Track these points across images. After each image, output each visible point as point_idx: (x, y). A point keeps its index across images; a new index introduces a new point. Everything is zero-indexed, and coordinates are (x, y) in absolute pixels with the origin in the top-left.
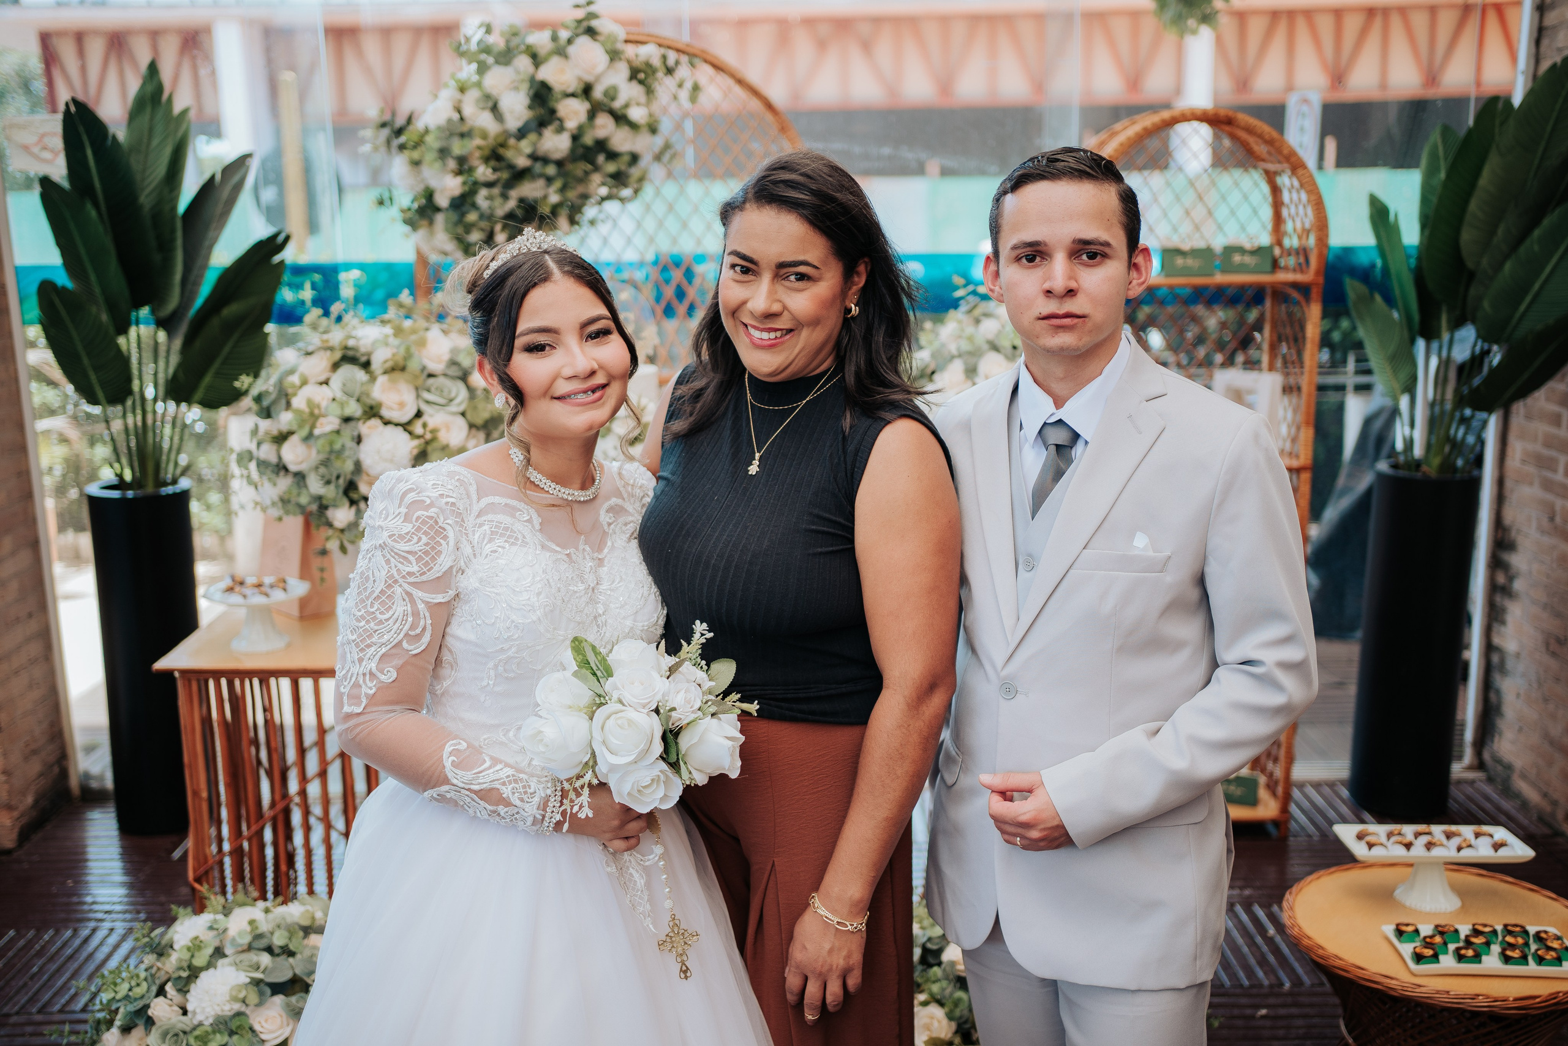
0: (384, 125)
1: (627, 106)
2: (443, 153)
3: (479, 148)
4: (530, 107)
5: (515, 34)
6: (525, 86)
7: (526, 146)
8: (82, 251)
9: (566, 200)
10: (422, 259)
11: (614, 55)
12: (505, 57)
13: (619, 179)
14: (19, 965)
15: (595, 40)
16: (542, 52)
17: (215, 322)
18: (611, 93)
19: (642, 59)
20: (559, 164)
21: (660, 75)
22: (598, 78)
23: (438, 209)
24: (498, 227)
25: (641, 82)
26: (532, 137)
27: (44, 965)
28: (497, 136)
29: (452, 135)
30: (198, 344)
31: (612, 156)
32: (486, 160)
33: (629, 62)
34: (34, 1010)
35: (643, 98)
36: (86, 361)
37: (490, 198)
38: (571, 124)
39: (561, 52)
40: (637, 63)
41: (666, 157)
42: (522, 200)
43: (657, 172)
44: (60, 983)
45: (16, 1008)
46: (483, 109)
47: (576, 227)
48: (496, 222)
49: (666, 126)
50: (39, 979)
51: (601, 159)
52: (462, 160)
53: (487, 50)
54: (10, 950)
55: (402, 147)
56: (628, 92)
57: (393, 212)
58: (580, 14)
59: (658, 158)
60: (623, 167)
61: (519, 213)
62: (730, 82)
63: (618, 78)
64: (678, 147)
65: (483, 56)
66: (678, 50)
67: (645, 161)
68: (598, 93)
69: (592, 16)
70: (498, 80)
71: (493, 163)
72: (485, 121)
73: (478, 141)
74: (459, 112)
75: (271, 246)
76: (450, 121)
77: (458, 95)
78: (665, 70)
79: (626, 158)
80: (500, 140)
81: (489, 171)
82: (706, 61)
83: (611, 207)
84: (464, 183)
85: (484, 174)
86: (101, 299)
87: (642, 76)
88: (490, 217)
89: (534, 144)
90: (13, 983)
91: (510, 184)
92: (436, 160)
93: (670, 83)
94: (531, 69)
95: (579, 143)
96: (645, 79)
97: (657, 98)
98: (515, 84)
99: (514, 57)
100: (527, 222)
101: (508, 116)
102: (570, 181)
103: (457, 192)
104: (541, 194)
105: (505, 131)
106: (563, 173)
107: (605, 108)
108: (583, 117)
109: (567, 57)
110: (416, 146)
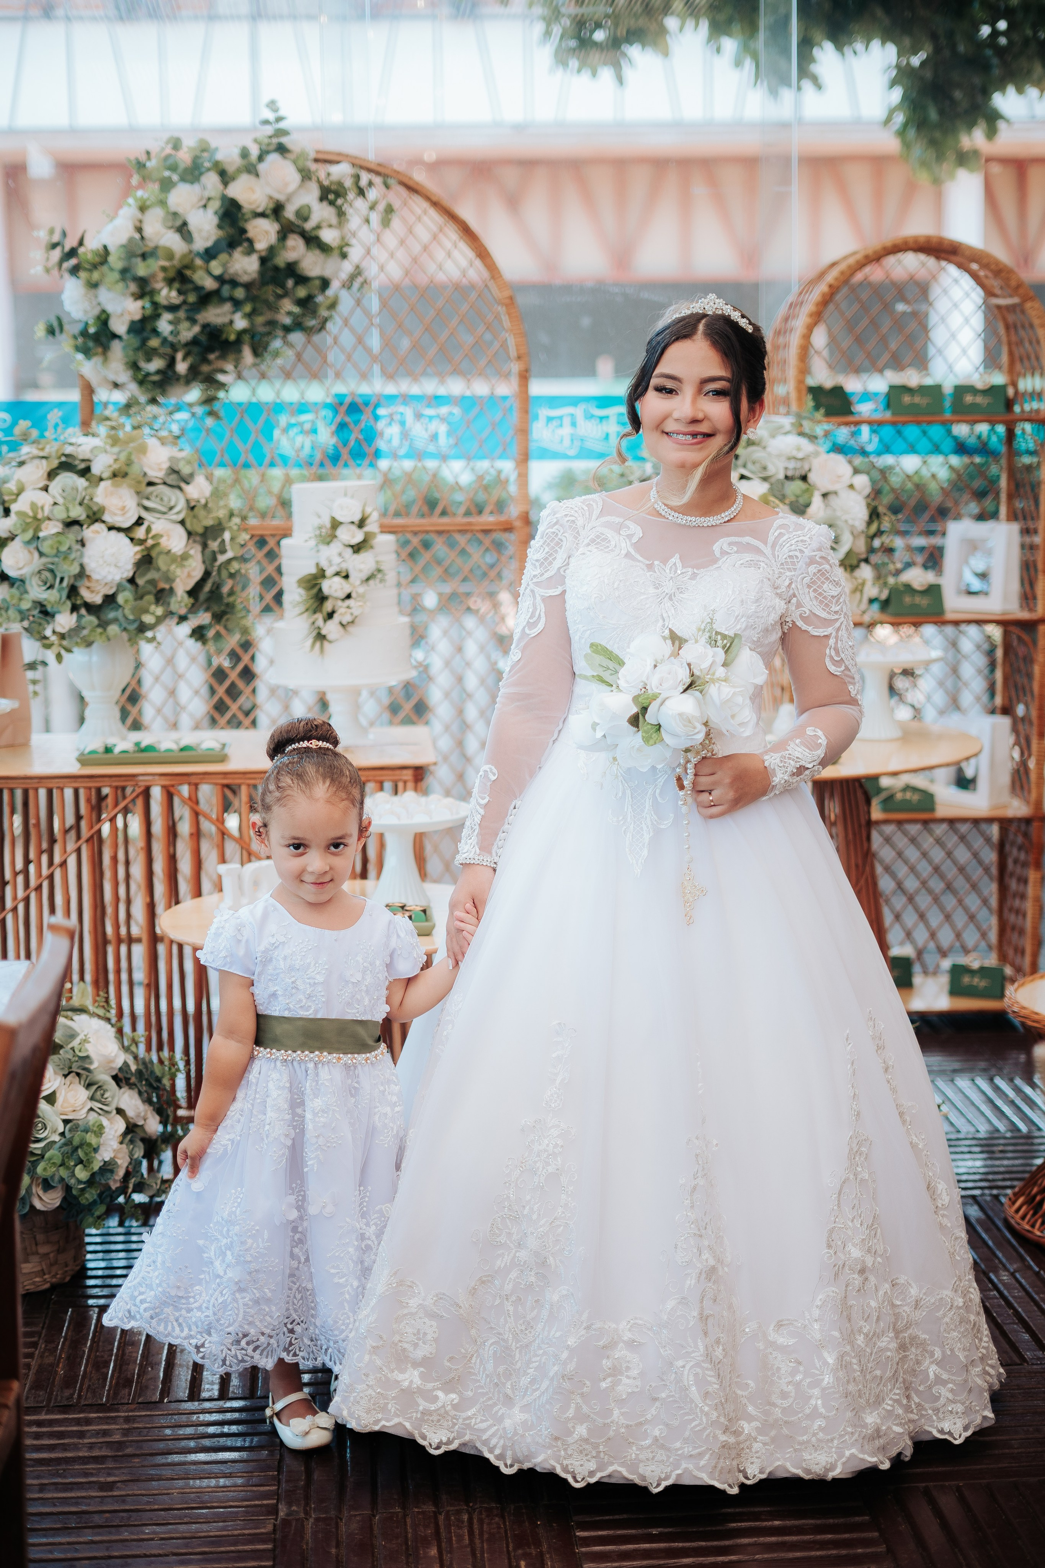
0: (54, 246)
1: (318, 227)
2: (125, 273)
3: (164, 269)
4: (220, 227)
5: (203, 150)
6: (216, 205)
7: (216, 267)
9: (252, 327)
10: (88, 389)
11: (306, 175)
12: (192, 174)
13: (307, 305)
15: (285, 158)
16: (231, 169)
18: (303, 214)
19: (334, 177)
20: (248, 286)
21: (351, 196)
22: (289, 197)
23: (115, 336)
24: (179, 356)
25: (332, 203)
26: (223, 257)
28: (184, 256)
29: (133, 254)
31: (302, 280)
32: (170, 282)
33: (319, 181)
35: (334, 220)
37: (175, 323)
38: (261, 245)
39: (251, 169)
40: (326, 183)
41: (356, 285)
43: (346, 297)
46: (171, 227)
47: (258, 360)
48: (176, 351)
49: (355, 253)
51: (290, 283)
52: (143, 282)
53: (173, 168)
55: (76, 270)
56: (321, 213)
58: (269, 130)
60: (313, 293)
61: (203, 339)
62: (425, 205)
63: (310, 197)
64: (367, 274)
65: (167, 173)
66: (370, 170)
67: (334, 288)
68: (289, 213)
69: (283, 132)
70: (184, 197)
71: (176, 285)
72: (173, 241)
73: (162, 262)
74: (139, 230)
76: (131, 240)
77: (139, 215)
78: (356, 190)
79: (317, 283)
80: (186, 261)
81: (174, 294)
82: (400, 182)
83: (297, 337)
84: (144, 307)
85: (168, 297)
87: (331, 197)
88: (173, 345)
89: (224, 265)
91: (194, 309)
92: (117, 282)
93: (360, 204)
94: (220, 187)
95: (269, 264)
96: (336, 200)
97: (348, 221)
98: (203, 202)
99: (201, 174)
100: (211, 350)
101: (195, 235)
102: (258, 305)
103: (137, 317)
104: (226, 320)
105: (191, 252)
106: (251, 298)
107: (297, 230)
108: (273, 238)
109: (257, 175)
110: (95, 266)
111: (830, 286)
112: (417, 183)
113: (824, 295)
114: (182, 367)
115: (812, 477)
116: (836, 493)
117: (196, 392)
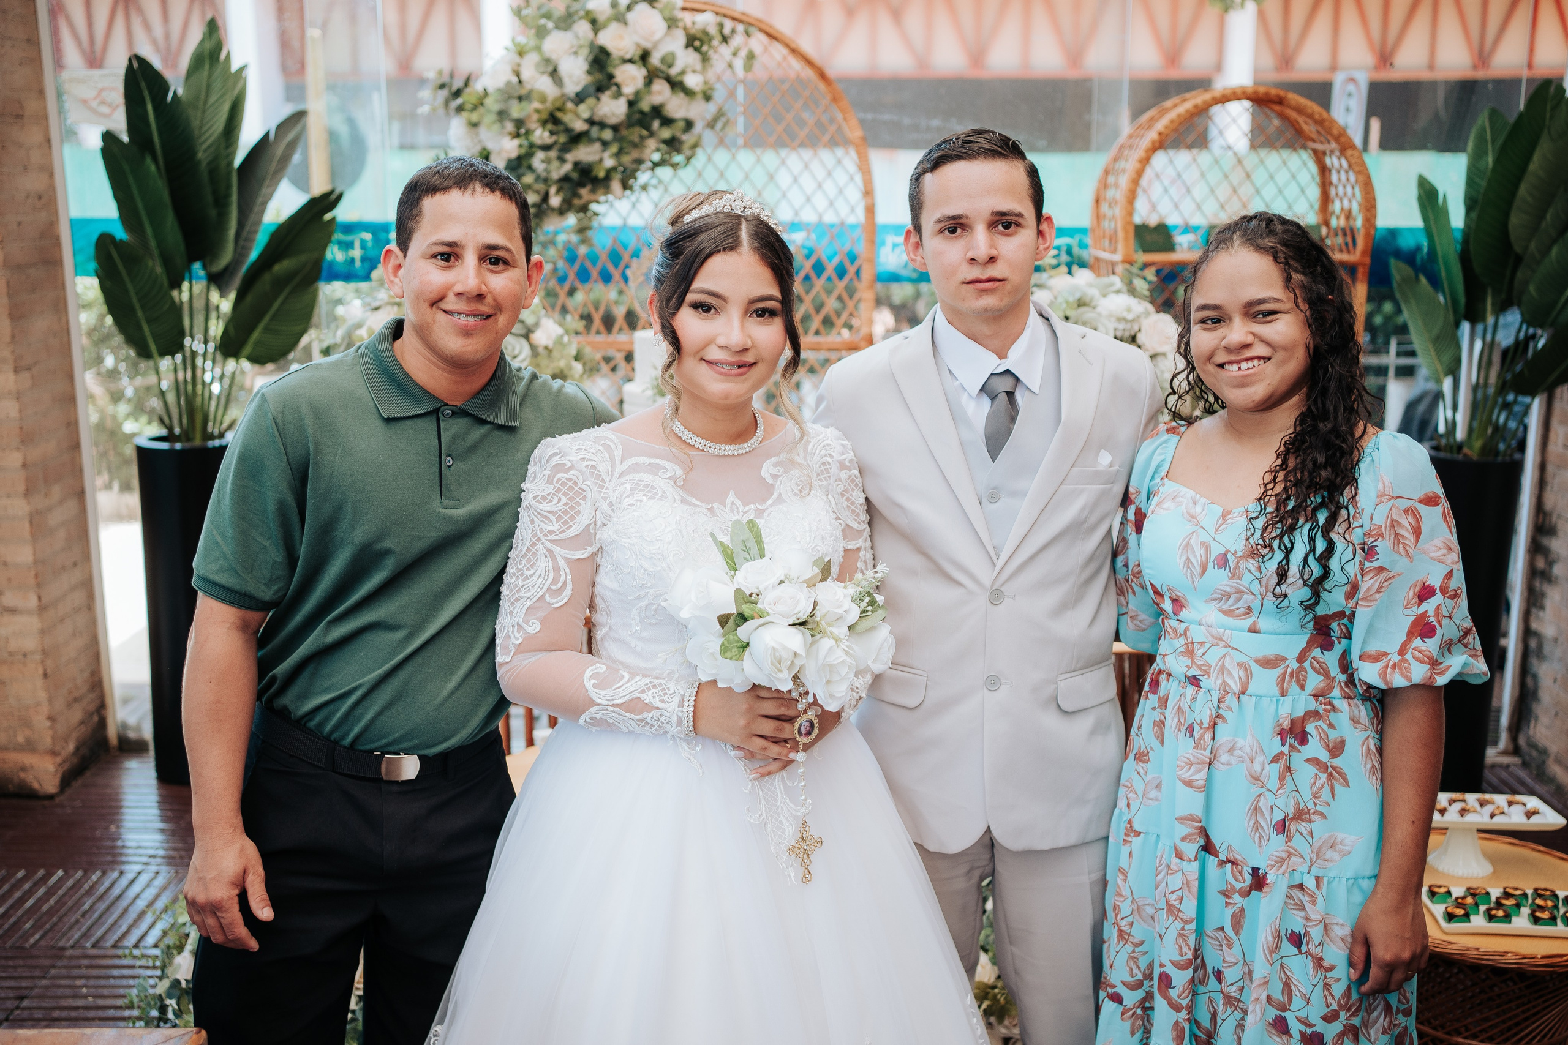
0: (442, 86)
1: (683, 72)
2: (502, 115)
3: (537, 111)
4: (589, 72)
6: (585, 52)
7: (584, 110)
8: (140, 205)
9: (620, 165)
11: (672, 23)
12: (566, 22)
13: (673, 144)
14: (70, 903)
15: (653, 7)
16: (601, 18)
17: (267, 278)
18: (668, 60)
19: (699, 26)
20: (615, 128)
21: (715, 43)
22: (656, 45)
24: (553, 190)
25: (697, 50)
26: (591, 101)
27: (94, 903)
28: (556, 100)
29: (510, 97)
30: (249, 299)
31: (667, 122)
32: (544, 123)
33: (685, 29)
34: (88, 945)
35: (698, 66)
36: (140, 314)
37: (547, 161)
38: (628, 90)
39: (620, 18)
40: (693, 31)
41: (719, 125)
42: (576, 164)
43: (709, 138)
44: (110, 921)
45: (71, 942)
46: (543, 73)
47: (628, 192)
48: (549, 186)
49: (719, 95)
50: (91, 917)
51: (656, 124)
52: (519, 123)
53: (548, 16)
54: (60, 888)
55: (460, 109)
56: (685, 59)
59: (711, 125)
60: (678, 134)
61: (575, 176)
62: (785, 51)
63: (676, 44)
64: (730, 115)
65: (543, 21)
66: (734, 19)
67: (698, 127)
68: (655, 60)
70: (557, 44)
71: (550, 126)
72: (544, 84)
73: (536, 105)
74: (518, 74)
75: (324, 203)
76: (508, 83)
77: (517, 59)
78: (720, 38)
79: (682, 124)
80: (558, 104)
81: (547, 134)
82: (761, 30)
83: (664, 172)
84: (521, 146)
85: (541, 137)
86: (156, 253)
87: (697, 43)
88: (546, 181)
89: (592, 109)
90: (66, 919)
91: (565, 148)
92: (494, 122)
93: (725, 51)
94: (591, 34)
95: (635, 108)
96: (701, 47)
97: (712, 66)
98: (574, 49)
99: (574, 22)
100: (583, 185)
101: (566, 80)
102: (625, 145)
103: (514, 155)
104: (596, 158)
105: (563, 95)
106: (618, 138)
107: (661, 75)
108: (640, 83)
109: (626, 23)
110: (475, 108)
111: (1160, 134)
112: (778, 31)
113: (1153, 142)
114: (555, 201)
115: (1140, 338)
116: (1164, 354)
117: (571, 220)
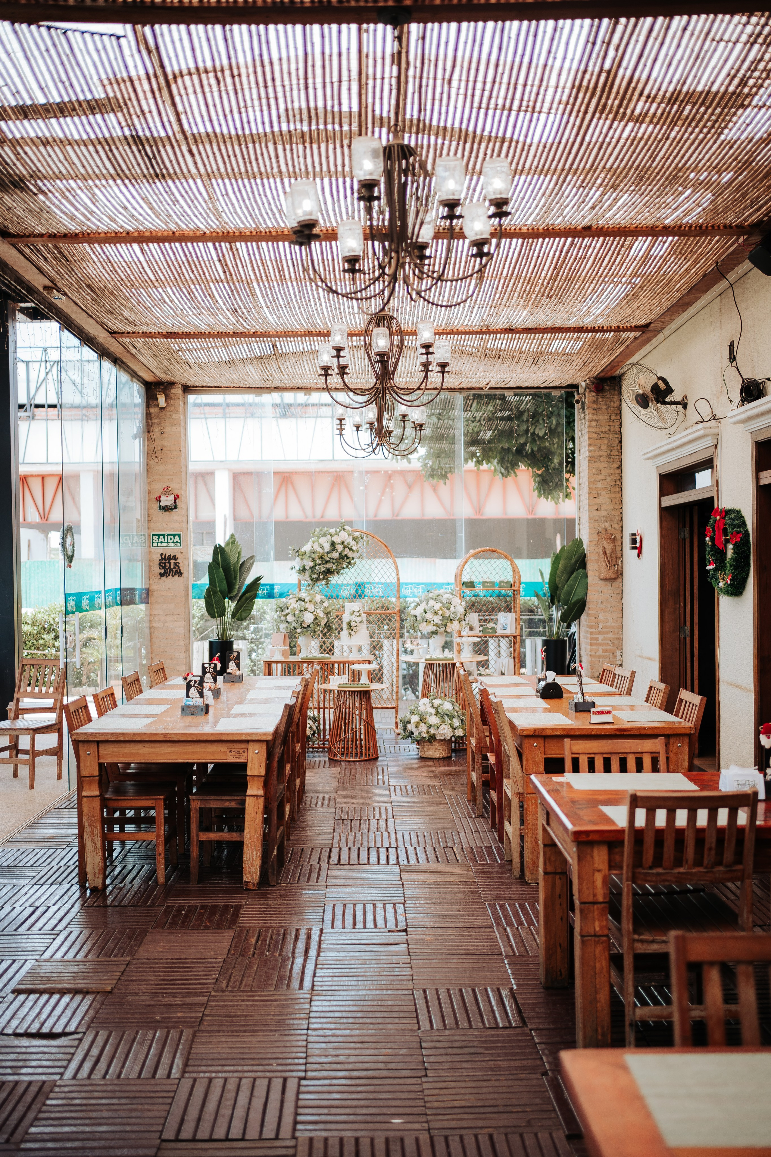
0: (294, 550)
2: (310, 557)
3: (318, 556)
4: (331, 547)
5: (327, 530)
6: (330, 542)
7: (329, 555)
8: (215, 580)
9: (337, 568)
10: (300, 581)
12: (325, 535)
13: (349, 563)
15: (344, 530)
16: (333, 534)
17: (244, 598)
18: (349, 543)
19: (356, 536)
20: (336, 560)
22: (346, 540)
23: (306, 570)
24: (321, 574)
25: (355, 541)
26: (330, 553)
29: (311, 553)
30: (239, 604)
31: (349, 558)
32: (319, 558)
33: (353, 536)
35: (356, 544)
36: (213, 607)
37: (320, 567)
38: (339, 551)
39: (337, 534)
41: (361, 558)
42: (327, 568)
43: (358, 561)
46: (319, 547)
47: (338, 575)
49: (360, 551)
51: (346, 558)
52: (314, 559)
53: (321, 534)
55: (298, 556)
56: (352, 543)
57: (294, 571)
58: (342, 525)
59: (358, 558)
60: (350, 561)
61: (326, 571)
63: (350, 539)
64: (363, 556)
66: (364, 533)
67: (355, 559)
68: (346, 544)
69: (344, 526)
70: (322, 540)
72: (320, 550)
73: (318, 554)
75: (259, 579)
76: (311, 549)
77: (313, 544)
78: (361, 538)
79: (351, 558)
80: (323, 554)
81: (320, 561)
82: (370, 536)
83: (347, 570)
84: (314, 564)
86: (219, 591)
87: (356, 539)
88: (319, 572)
89: (331, 555)
91: (324, 564)
92: (308, 559)
93: (362, 541)
94: (331, 538)
95: (341, 555)
98: (327, 541)
99: (327, 535)
100: (328, 573)
102: (338, 564)
103: (312, 566)
105: (324, 552)
106: (337, 562)
108: (342, 549)
109: (339, 536)
110: (303, 555)
114: (321, 577)
117: (324, 582)
